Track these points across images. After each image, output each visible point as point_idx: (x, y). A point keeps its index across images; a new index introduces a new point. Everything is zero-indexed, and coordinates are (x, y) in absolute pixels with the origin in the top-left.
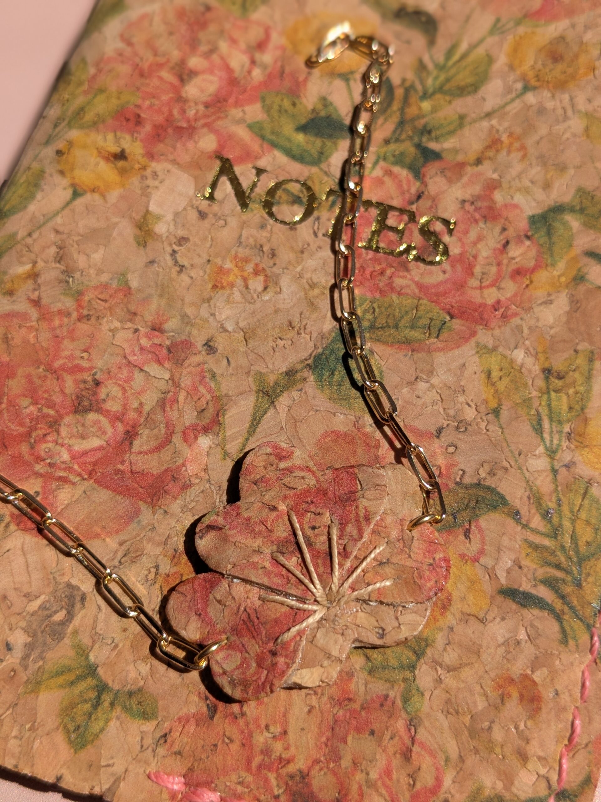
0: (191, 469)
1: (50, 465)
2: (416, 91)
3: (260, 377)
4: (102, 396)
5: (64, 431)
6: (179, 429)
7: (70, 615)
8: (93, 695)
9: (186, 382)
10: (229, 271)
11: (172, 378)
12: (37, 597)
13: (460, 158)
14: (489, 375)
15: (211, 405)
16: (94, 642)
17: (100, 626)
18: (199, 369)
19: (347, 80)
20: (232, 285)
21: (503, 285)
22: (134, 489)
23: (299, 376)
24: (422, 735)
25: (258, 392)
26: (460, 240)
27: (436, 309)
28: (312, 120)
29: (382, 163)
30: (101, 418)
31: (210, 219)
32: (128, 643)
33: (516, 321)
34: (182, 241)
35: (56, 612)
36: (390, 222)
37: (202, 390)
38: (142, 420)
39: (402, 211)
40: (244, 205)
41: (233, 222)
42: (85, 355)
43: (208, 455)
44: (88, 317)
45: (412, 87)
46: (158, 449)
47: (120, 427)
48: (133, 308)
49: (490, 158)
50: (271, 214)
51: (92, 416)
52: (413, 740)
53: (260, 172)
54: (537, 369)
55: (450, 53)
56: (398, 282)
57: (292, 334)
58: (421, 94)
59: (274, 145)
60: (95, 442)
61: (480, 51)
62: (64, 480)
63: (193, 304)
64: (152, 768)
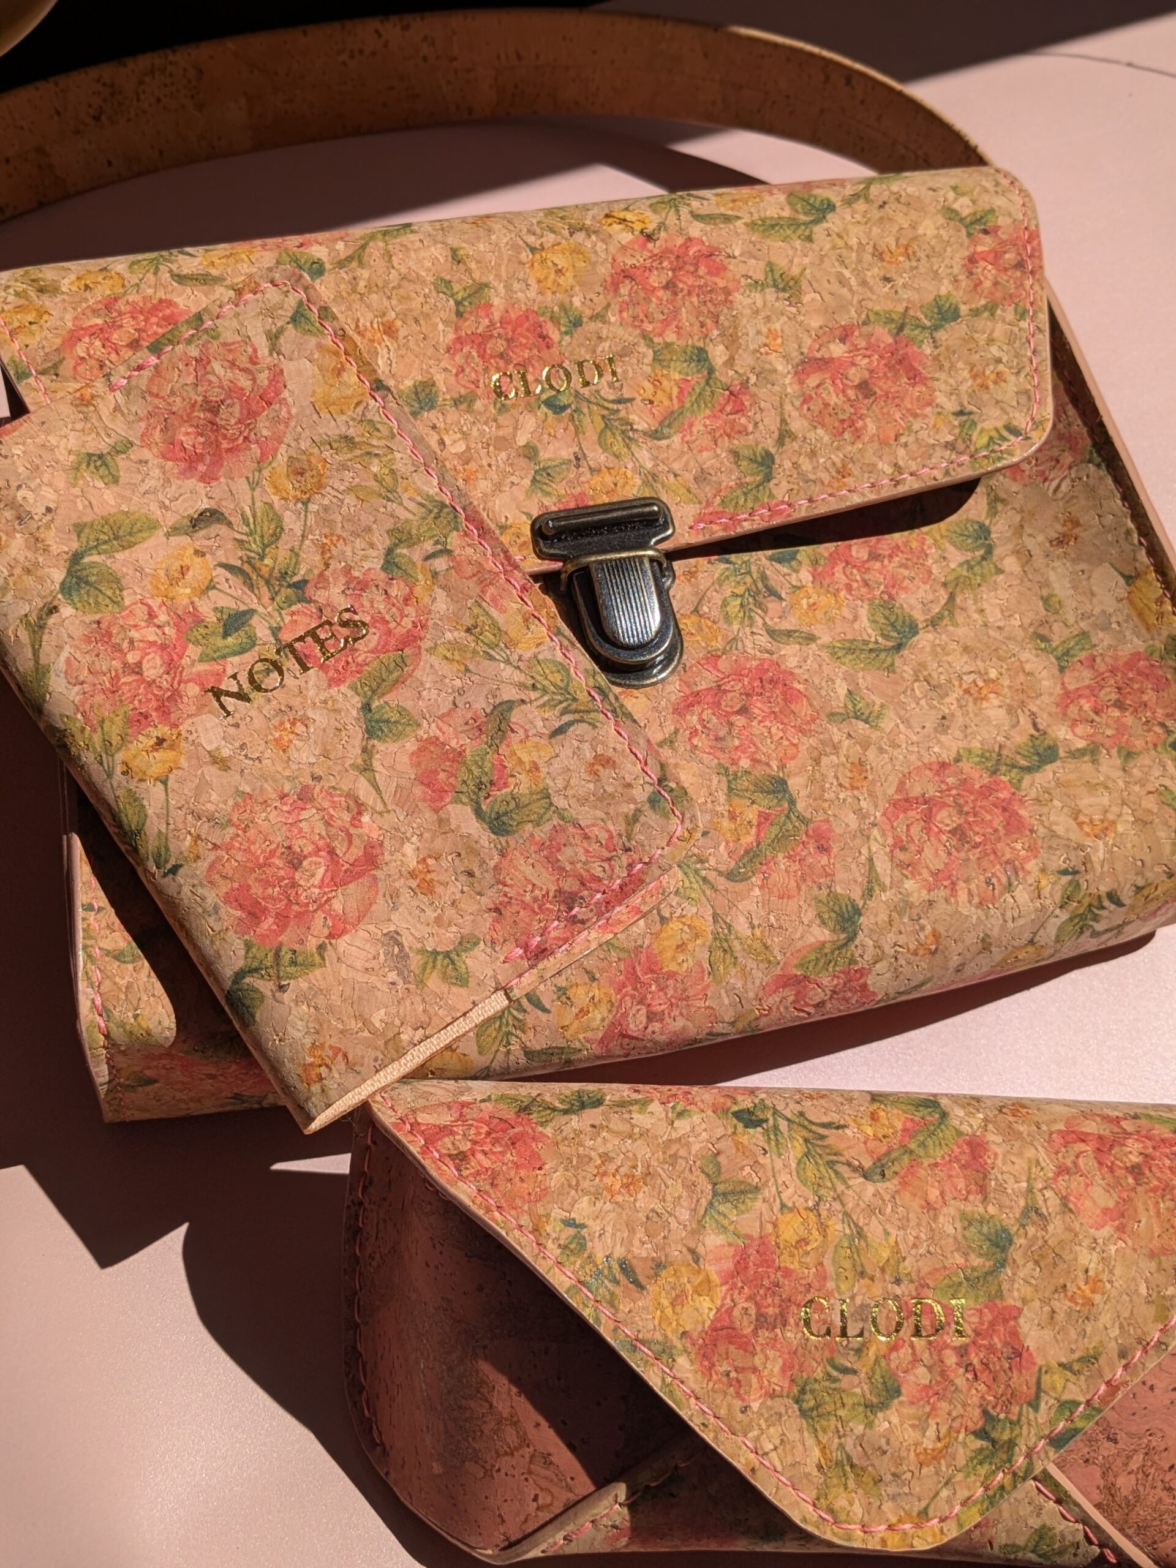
0: (375, 835)
1: (315, 902)
2: (253, 558)
3: (354, 766)
4: (298, 850)
5: (302, 883)
6: (348, 826)
7: (400, 945)
8: (447, 961)
9: (326, 804)
10: (281, 737)
11: (318, 809)
12: (378, 954)
13: (316, 572)
14: (446, 658)
15: (348, 801)
16: (421, 943)
17: (417, 935)
18: (324, 792)
19: (214, 588)
20: (291, 741)
21: (406, 613)
22: (361, 870)
23: (369, 747)
24: (583, 823)
25: (361, 773)
26: (363, 611)
27: (391, 654)
28: (224, 625)
29: (283, 612)
30: (310, 859)
31: (242, 724)
32: (435, 927)
33: (430, 623)
34: (243, 747)
35: (393, 950)
36: (323, 636)
37: (337, 799)
38: (328, 840)
40: (249, 700)
41: (254, 713)
42: (268, 843)
43: (373, 822)
44: (247, 826)
45: (249, 557)
47: (323, 853)
48: (261, 800)
49: (330, 558)
50: (266, 691)
51: (305, 863)
52: (582, 829)
53: (234, 677)
54: (463, 634)
55: (245, 521)
56: (360, 660)
57: (343, 733)
58: (257, 557)
59: (224, 657)
60: (321, 871)
61: (259, 505)
62: (329, 899)
63: (284, 769)
64: (502, 958)
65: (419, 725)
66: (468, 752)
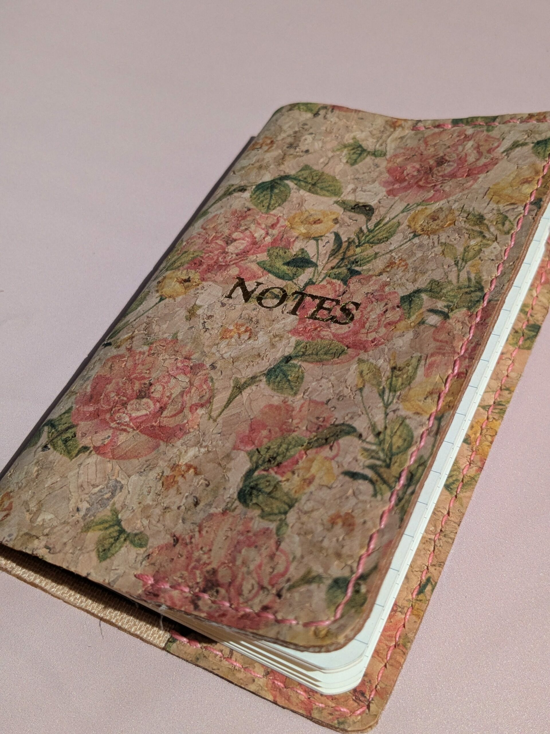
0: (191, 425)
1: (118, 423)
2: (355, 243)
3: (237, 380)
4: (152, 390)
5: (129, 407)
6: (188, 405)
7: (113, 495)
9: (197, 383)
10: (231, 331)
11: (190, 381)
12: (97, 486)
13: (371, 273)
14: (361, 373)
15: (208, 393)
16: (122, 509)
17: (127, 501)
18: (205, 377)
19: (317, 241)
20: (231, 337)
21: (379, 330)
22: (159, 434)
23: (258, 379)
24: (283, 546)
25: (234, 387)
26: (361, 311)
27: (341, 345)
28: (294, 259)
29: (327, 278)
30: (149, 400)
31: (227, 306)
32: (140, 509)
33: (382, 347)
34: (210, 317)
35: (106, 493)
36: (325, 305)
37: (205, 387)
38: (170, 401)
39: (333, 300)
40: (246, 300)
41: (239, 308)
42: (148, 372)
43: (201, 418)
44: (154, 354)
45: (353, 241)
46: (175, 415)
47: (158, 405)
48: (176, 349)
49: (387, 272)
50: (261, 304)
51: (145, 400)
52: (277, 549)
53: (259, 284)
54: (388, 368)
55: (378, 223)
56: (323, 333)
57: (258, 359)
58: (357, 244)
59: (270, 272)
60: (144, 412)
61: (395, 221)
62: (125, 430)
63: (209, 346)
64: (138, 572)
65: (295, 394)
66: (294, 434)
